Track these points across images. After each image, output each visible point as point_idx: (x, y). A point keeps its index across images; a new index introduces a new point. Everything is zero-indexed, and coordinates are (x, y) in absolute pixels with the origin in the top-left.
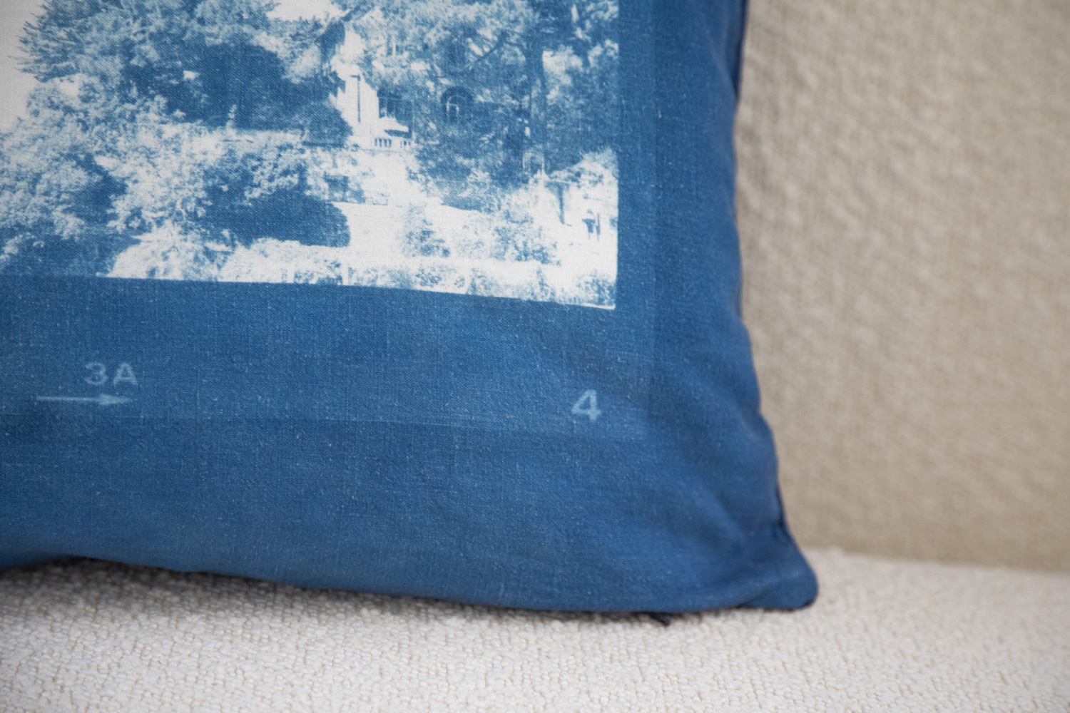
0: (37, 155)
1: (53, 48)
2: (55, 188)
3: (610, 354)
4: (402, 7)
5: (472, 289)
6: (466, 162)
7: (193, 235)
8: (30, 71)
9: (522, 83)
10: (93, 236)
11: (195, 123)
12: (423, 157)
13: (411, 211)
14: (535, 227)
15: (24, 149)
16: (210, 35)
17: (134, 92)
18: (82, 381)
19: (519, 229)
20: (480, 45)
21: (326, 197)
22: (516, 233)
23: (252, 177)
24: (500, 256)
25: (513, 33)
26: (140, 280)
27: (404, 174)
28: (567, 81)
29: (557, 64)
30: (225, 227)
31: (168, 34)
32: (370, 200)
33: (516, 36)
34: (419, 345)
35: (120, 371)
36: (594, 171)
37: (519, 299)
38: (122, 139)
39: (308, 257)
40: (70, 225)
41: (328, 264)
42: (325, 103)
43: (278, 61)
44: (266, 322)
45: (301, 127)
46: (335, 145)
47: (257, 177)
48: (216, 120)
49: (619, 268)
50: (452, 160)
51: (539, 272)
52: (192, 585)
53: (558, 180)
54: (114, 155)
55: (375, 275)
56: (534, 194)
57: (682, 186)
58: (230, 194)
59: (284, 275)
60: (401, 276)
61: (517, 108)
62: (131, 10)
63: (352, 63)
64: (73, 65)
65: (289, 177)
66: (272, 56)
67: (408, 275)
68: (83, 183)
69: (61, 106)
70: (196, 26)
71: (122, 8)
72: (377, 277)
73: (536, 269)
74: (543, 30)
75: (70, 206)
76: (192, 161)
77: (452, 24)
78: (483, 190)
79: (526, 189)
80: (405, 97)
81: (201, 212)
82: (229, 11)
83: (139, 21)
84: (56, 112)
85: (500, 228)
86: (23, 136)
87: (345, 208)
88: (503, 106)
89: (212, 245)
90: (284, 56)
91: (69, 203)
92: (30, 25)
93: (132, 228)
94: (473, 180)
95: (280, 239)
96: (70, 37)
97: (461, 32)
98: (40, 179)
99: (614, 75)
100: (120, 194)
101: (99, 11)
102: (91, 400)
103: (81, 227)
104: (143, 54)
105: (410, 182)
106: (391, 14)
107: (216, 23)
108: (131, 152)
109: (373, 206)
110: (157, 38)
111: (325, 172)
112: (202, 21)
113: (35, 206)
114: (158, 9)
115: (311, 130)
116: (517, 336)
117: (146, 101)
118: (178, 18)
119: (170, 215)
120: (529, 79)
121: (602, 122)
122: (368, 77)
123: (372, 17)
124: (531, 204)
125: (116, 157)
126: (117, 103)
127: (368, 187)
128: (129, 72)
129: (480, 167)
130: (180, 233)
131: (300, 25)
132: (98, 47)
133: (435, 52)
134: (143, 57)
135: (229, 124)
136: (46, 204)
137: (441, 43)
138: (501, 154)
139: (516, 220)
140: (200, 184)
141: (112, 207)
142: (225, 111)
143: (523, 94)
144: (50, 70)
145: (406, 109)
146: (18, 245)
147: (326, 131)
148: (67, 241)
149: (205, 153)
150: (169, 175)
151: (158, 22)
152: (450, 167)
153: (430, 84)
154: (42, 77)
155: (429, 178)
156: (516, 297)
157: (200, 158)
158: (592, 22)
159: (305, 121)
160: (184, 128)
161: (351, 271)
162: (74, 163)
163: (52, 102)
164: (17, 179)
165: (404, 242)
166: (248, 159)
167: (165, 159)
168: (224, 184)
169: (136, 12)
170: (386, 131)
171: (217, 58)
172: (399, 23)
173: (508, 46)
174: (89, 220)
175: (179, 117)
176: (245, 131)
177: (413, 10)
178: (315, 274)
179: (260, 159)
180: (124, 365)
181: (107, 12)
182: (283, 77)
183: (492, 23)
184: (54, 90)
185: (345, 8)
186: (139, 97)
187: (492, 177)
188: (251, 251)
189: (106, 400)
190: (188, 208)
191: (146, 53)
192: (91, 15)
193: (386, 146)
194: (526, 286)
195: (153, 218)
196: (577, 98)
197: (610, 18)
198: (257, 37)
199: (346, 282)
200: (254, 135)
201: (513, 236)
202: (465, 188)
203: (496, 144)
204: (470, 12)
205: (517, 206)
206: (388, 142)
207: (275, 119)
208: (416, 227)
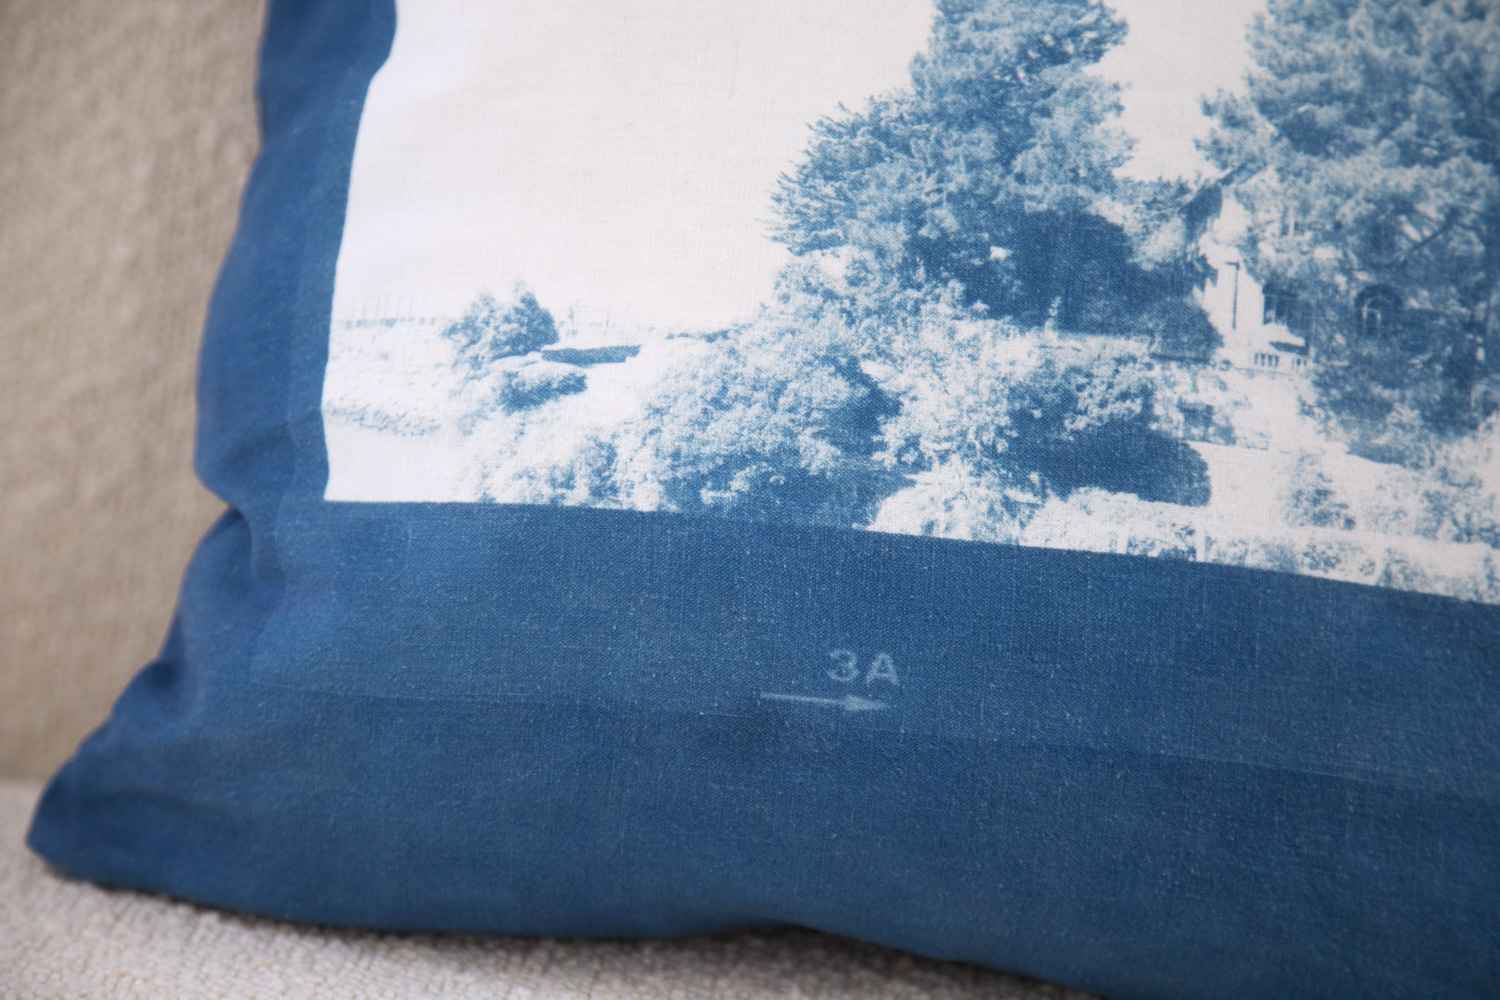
0: (783, 356)
1: (816, 210)
2: (804, 403)
4: (1307, 168)
5: (1385, 578)
6: (1387, 394)
7: (988, 477)
8: (782, 240)
9: (1478, 283)
10: (852, 471)
11: (1002, 321)
12: (1323, 383)
13: (1302, 460)
14: (1485, 494)
15: (767, 346)
16: (1032, 198)
17: (921, 274)
18: (823, 674)
19: (1461, 495)
20: (1418, 226)
21: (1180, 434)
22: (1455, 501)
23: (1076, 400)
24: (1430, 533)
25: (1468, 211)
26: (912, 537)
27: (1295, 406)
30: (1034, 469)
31: (973, 194)
32: (1243, 441)
33: (1472, 216)
34: (1302, 655)
35: (876, 665)
37: (1455, 598)
38: (899, 339)
39: (1149, 518)
40: (821, 455)
41: (1177, 529)
42: (1187, 300)
43: (1124, 238)
44: (1084, 608)
45: (1151, 333)
46: (1197, 361)
47: (1084, 400)
48: (1032, 317)
50: (1365, 390)
51: (1487, 560)
54: (887, 361)
55: (1243, 550)
56: (1485, 445)
58: (1044, 422)
59: (1113, 542)
60: (1282, 553)
61: (1467, 320)
62: (925, 159)
63: (1229, 245)
64: (841, 234)
65: (1128, 403)
66: (1116, 231)
67: (1291, 552)
68: (843, 397)
69: (820, 290)
70: (1012, 184)
71: (913, 157)
72: (1246, 552)
73: (1483, 555)
75: (823, 428)
76: (995, 373)
77: (1379, 195)
78: (1410, 436)
79: (1474, 438)
80: (1303, 296)
81: (1002, 446)
82: (1061, 166)
83: (934, 176)
84: (814, 298)
85: (1432, 492)
86: (766, 328)
87: (1207, 451)
88: (1446, 316)
89: (1014, 494)
90: (1133, 231)
91: (822, 424)
92: (786, 177)
93: (905, 464)
94: (1395, 421)
95: (1110, 490)
96: (839, 195)
97: (1391, 207)
98: (786, 389)
100: (892, 415)
101: (881, 160)
102: (833, 702)
103: (836, 459)
104: (937, 222)
105: (1303, 419)
106: (1291, 178)
107: (1041, 182)
108: (910, 357)
109: (1247, 450)
110: (957, 199)
111: (1181, 398)
112: (1021, 178)
113: (776, 426)
114: (961, 159)
115: (1165, 338)
116: (1449, 652)
117: (936, 287)
118: (989, 173)
119: (959, 448)
120: (1488, 278)
122: (1251, 265)
123: (1263, 181)
124: (1480, 461)
125: (890, 363)
126: (897, 289)
127: (1241, 422)
128: (916, 246)
129: (1407, 402)
130: (971, 474)
131: (1158, 188)
132: (876, 210)
133: (1351, 233)
134: (937, 226)
135: (1049, 323)
136: (791, 425)
137: (1361, 221)
138: (1440, 385)
139: (1456, 482)
140: (1004, 406)
141: (880, 433)
142: (1046, 305)
143: (1477, 299)
144: (809, 239)
145: (1303, 314)
146: (750, 480)
147: (1185, 340)
148: (815, 478)
149: (1012, 364)
150: (962, 391)
151: (960, 178)
152: (1363, 400)
153: (1341, 280)
154: (797, 249)
155: (1331, 413)
156: (1451, 594)
157: (1004, 370)
159: (1157, 325)
160: (986, 327)
161: (1209, 542)
162: (832, 369)
163: (809, 284)
164: (755, 389)
165: (1288, 504)
166: (1073, 374)
167: (957, 368)
168: (1037, 408)
169: (931, 163)
170: (1272, 344)
171: (1038, 230)
172: (1302, 190)
173: (1459, 229)
174: (848, 449)
175: (980, 311)
176: (1070, 335)
177: (1323, 173)
178: (1157, 543)
179: (1089, 375)
180: (883, 656)
181: (892, 162)
182: (1130, 261)
183: (1438, 196)
184: (812, 267)
185: (1224, 166)
186: (927, 280)
187: (1424, 418)
188: (1068, 505)
189: (854, 704)
190: (985, 439)
191: (941, 221)
192: (870, 165)
193: (1270, 364)
194: (1467, 579)
195: (935, 451)
198: (1097, 203)
199: (1201, 557)
200: (1083, 341)
201: (1451, 505)
202: (1383, 432)
203: (1433, 370)
204: (1406, 179)
205: (1460, 462)
206: (1274, 360)
207: (1114, 320)
208: (1309, 487)
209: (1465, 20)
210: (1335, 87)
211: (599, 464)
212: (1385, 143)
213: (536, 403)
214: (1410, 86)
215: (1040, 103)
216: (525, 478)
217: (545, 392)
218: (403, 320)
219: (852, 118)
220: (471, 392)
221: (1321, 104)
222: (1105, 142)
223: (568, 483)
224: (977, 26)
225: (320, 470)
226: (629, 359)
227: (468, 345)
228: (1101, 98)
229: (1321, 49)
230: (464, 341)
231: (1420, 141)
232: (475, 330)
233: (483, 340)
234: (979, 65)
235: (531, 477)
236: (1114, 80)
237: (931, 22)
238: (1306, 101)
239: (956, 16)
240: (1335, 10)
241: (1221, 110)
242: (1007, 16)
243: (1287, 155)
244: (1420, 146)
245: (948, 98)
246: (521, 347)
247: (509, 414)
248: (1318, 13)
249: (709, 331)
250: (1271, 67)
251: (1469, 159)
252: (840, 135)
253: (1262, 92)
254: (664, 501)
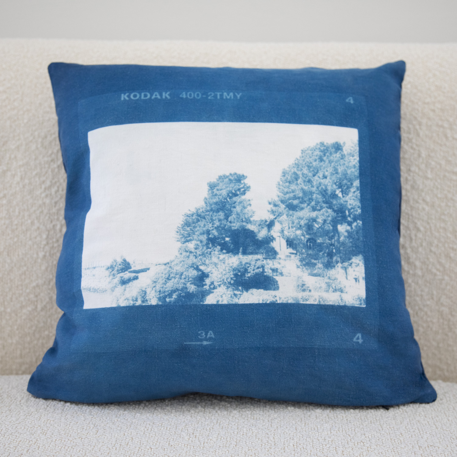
0: (182, 267)
1: (186, 234)
2: (187, 277)
3: (365, 321)
5: (319, 302)
6: (315, 261)
7: (230, 289)
8: (179, 241)
10: (199, 291)
11: (230, 254)
12: (301, 260)
13: (298, 278)
14: (338, 281)
16: (233, 226)
17: (210, 245)
18: (197, 337)
19: (333, 282)
20: (318, 224)
21: (271, 275)
23: (248, 270)
24: (327, 291)
25: (328, 220)
26: (214, 304)
27: (295, 266)
28: (346, 234)
29: (343, 229)
30: (240, 286)
31: (220, 227)
32: (285, 275)
33: (329, 221)
35: (209, 334)
36: (356, 262)
38: (207, 260)
39: (266, 294)
40: (192, 288)
41: (273, 296)
42: (270, 245)
43: (254, 233)
45: (262, 253)
46: (273, 258)
47: (249, 270)
48: (236, 252)
49: (366, 293)
50: (310, 261)
52: (234, 400)
53: (345, 266)
54: (205, 265)
56: (337, 270)
57: (385, 266)
58: (241, 276)
59: (259, 301)
60: (296, 299)
61: (330, 243)
62: (209, 220)
63: (277, 232)
64: (192, 238)
65: (259, 269)
66: (252, 232)
67: (298, 299)
68: (196, 274)
69: (189, 251)
70: (229, 224)
71: (206, 220)
72: (288, 300)
73: (339, 295)
74: (338, 218)
76: (229, 266)
77: (309, 218)
78: (321, 270)
79: (335, 269)
80: (295, 242)
81: (232, 282)
82: (239, 219)
83: (211, 223)
84: (187, 253)
85: (327, 282)
87: (278, 278)
88: (326, 243)
89: (236, 292)
90: (256, 231)
92: (179, 227)
93: (211, 288)
94: (317, 267)
95: (257, 289)
96: (191, 230)
97: (311, 221)
98: (183, 274)
99: (361, 231)
100: (207, 277)
101: (199, 221)
102: (200, 343)
103: (196, 288)
105: (298, 269)
106: (289, 216)
107: (235, 223)
108: (210, 264)
109: (286, 277)
110: (217, 228)
111: (271, 267)
112: (230, 222)
113: (182, 282)
114: (217, 219)
115: (266, 254)
117: (214, 248)
118: (223, 222)
119: (223, 283)
120: (334, 234)
121: (358, 246)
122: (283, 236)
123: (283, 218)
124: (337, 274)
126: (205, 249)
127: (284, 271)
128: (209, 239)
129: (319, 263)
130: (226, 289)
131: (261, 222)
132: (199, 232)
133: (303, 227)
134: (213, 234)
135: (240, 253)
136: (185, 282)
137: (305, 224)
138: (326, 258)
139: (332, 279)
140: (232, 273)
141: (205, 282)
142: (239, 250)
143: (332, 239)
144: (185, 240)
145: (295, 246)
146: (177, 295)
147: (270, 254)
148: (191, 293)
149: (233, 263)
150: (222, 271)
151: (217, 223)
152: (310, 263)
153: (302, 238)
154: (183, 243)
155: (304, 267)
156: (333, 304)
157: (231, 265)
158: (353, 215)
159: (264, 251)
160: (226, 256)
161: (280, 298)
162: (193, 268)
163: (186, 250)
164: (176, 275)
165: (296, 288)
166: (246, 264)
167: (221, 265)
168: (239, 273)
169: (210, 221)
170: (289, 253)
171: (236, 233)
172: (292, 219)
173: (327, 224)
174: (198, 286)
175: (224, 252)
176: (245, 255)
178: (269, 300)
179: (250, 264)
180: (210, 332)
181: (202, 221)
182: (256, 238)
183: (321, 217)
184: (186, 246)
185: (275, 215)
186: (212, 247)
187: (323, 266)
188: (248, 293)
189: (205, 343)
190: (228, 281)
192: (197, 223)
193: (289, 258)
194: (336, 300)
195: (217, 284)
196: (349, 239)
197: (359, 213)
198: (248, 226)
199: (278, 302)
200: (248, 257)
201: (331, 284)
202: (315, 270)
203: (324, 255)
204: (314, 214)
205: (332, 275)
206: (290, 256)
207: (254, 251)
208: (300, 283)
209: (323, 179)
210: (296, 196)
211: (143, 295)
212: (309, 207)
213: (128, 283)
214: (313, 194)
215: (233, 205)
216: (127, 300)
217: (130, 280)
218: (97, 267)
219: (192, 213)
220: (113, 282)
221: (294, 200)
222: (248, 212)
223: (136, 300)
224: (218, 190)
225: (82, 302)
226: (147, 271)
227: (112, 271)
228: (246, 203)
229: (293, 188)
230: (111, 270)
231: (316, 206)
232: (113, 268)
233: (115, 270)
234: (219, 198)
235: (128, 300)
236: (249, 199)
237: (208, 190)
238: (291, 199)
239: (213, 188)
240: (295, 179)
241: (273, 203)
242: (224, 187)
243: (288, 212)
244: (316, 207)
245: (213, 206)
246: (123, 271)
247: (122, 286)
248: (291, 180)
249: (165, 263)
250: (282, 193)
251: (327, 209)
252: (190, 217)
253: (281, 198)
254: (158, 302)
